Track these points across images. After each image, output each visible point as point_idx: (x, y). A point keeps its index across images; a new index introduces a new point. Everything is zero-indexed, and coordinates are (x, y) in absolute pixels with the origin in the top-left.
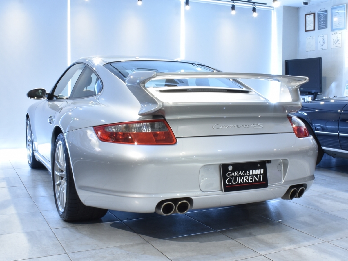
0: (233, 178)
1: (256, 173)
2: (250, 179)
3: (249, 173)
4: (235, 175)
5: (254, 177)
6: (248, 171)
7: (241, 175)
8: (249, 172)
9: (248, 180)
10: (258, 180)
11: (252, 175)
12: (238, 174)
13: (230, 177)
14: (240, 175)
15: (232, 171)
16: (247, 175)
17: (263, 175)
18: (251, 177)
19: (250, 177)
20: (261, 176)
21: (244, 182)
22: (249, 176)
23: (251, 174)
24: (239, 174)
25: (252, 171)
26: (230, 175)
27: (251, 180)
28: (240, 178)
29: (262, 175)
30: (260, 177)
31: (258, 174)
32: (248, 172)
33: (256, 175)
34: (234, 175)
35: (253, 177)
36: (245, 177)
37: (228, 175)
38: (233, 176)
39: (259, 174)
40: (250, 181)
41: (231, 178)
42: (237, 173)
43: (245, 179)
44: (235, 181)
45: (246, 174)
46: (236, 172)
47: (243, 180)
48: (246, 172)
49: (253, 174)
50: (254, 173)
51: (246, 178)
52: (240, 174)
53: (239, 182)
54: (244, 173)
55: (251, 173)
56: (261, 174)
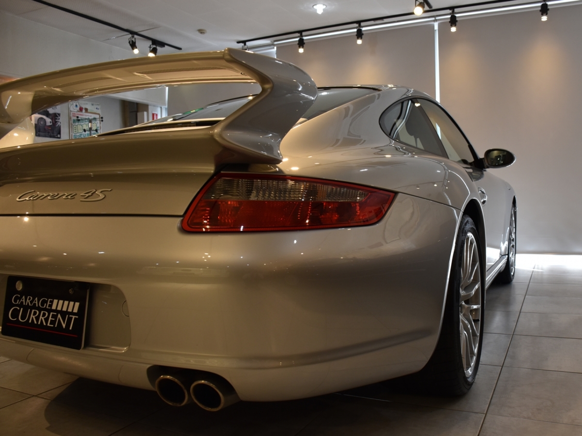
0: (22, 309)
1: (64, 309)
2: (50, 319)
3: (51, 306)
4: (26, 302)
5: (59, 316)
6: (49, 300)
7: (37, 306)
8: (52, 302)
9: (47, 320)
10: (64, 326)
11: (56, 311)
12: (31, 302)
13: (17, 305)
14: (34, 307)
15: (22, 293)
16: (45, 309)
17: (77, 317)
18: (52, 316)
19: (51, 314)
20: (72, 318)
21: (39, 323)
22: (49, 312)
23: (55, 308)
24: (34, 302)
25: (57, 300)
26: (18, 301)
27: (52, 322)
28: (33, 311)
29: (74, 317)
30: (70, 319)
31: (67, 312)
32: (51, 302)
34: (24, 304)
35: (57, 315)
37: (15, 301)
38: (21, 305)
39: (69, 313)
40: (48, 325)
41: (18, 308)
42: (30, 299)
43: (41, 317)
44: (23, 317)
45: (45, 307)
46: (29, 297)
47: (38, 319)
48: (47, 303)
50: (59, 308)
51: (44, 315)
52: (35, 304)
53: (30, 322)
54: (42, 304)
55: (54, 306)
56: (72, 313)
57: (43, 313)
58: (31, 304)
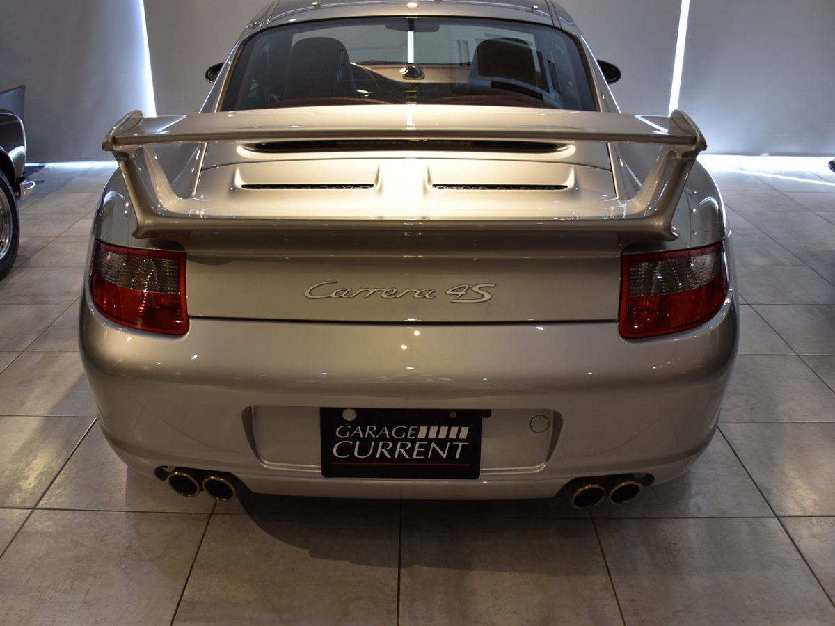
0: (358, 443)
1: (442, 435)
2: (416, 449)
3: (416, 434)
4: (364, 433)
5: (433, 445)
6: (411, 428)
7: (388, 436)
8: (418, 430)
9: (410, 452)
11: (426, 439)
12: (375, 433)
13: (348, 439)
14: (383, 437)
15: (354, 424)
16: (406, 439)
17: (467, 444)
18: (420, 446)
19: (418, 444)
20: (457, 445)
21: (396, 456)
22: (413, 442)
23: (424, 437)
24: (381, 432)
25: (426, 428)
26: (348, 433)
27: (420, 453)
28: (381, 443)
29: (461, 444)
30: (453, 449)
31: (447, 439)
32: (413, 429)
33: (441, 443)
34: (362, 436)
35: (429, 445)
36: (399, 444)
37: (343, 432)
38: (356, 437)
39: (453, 440)
40: (414, 456)
41: (351, 443)
42: (371, 429)
43: (398, 449)
44: (362, 452)
45: (403, 436)
46: (368, 427)
47: (392, 452)
48: (407, 431)
49: (429, 437)
50: (432, 436)
51: (404, 446)
52: (385, 434)
53: (378, 456)
54: (398, 434)
55: (422, 434)
56: (458, 440)
57: (402, 444)
58: (376, 435)
